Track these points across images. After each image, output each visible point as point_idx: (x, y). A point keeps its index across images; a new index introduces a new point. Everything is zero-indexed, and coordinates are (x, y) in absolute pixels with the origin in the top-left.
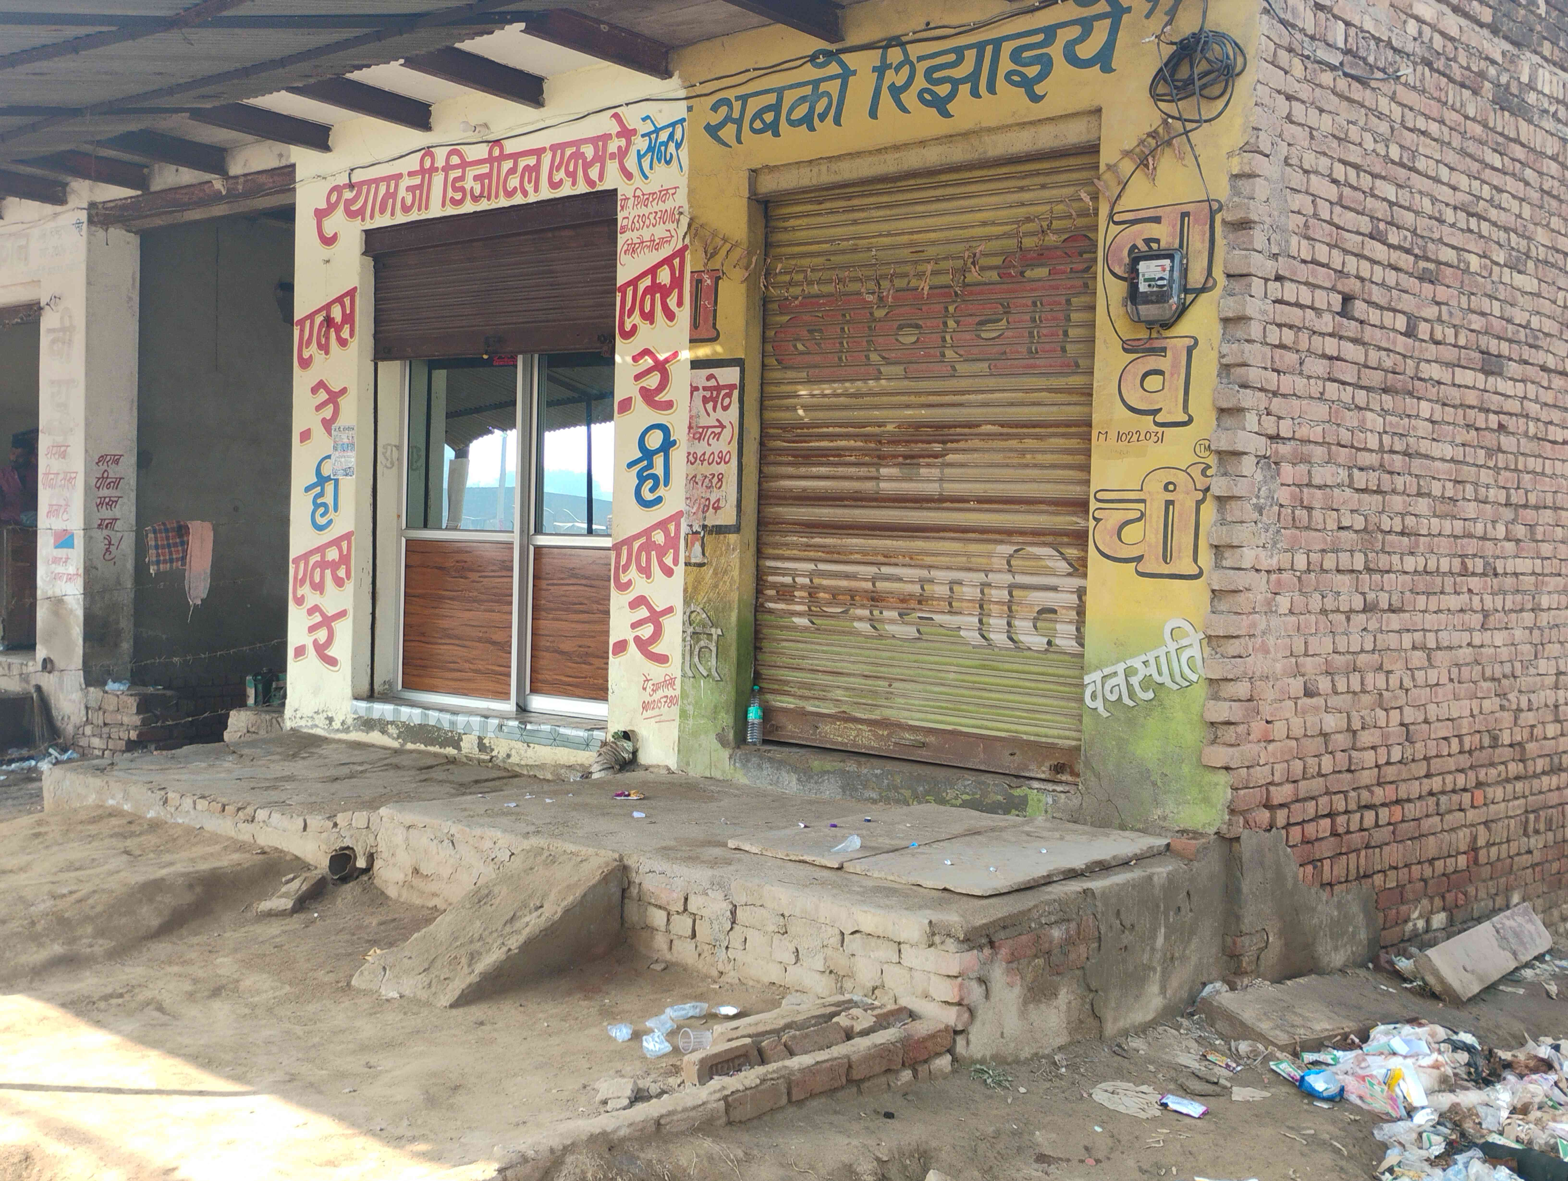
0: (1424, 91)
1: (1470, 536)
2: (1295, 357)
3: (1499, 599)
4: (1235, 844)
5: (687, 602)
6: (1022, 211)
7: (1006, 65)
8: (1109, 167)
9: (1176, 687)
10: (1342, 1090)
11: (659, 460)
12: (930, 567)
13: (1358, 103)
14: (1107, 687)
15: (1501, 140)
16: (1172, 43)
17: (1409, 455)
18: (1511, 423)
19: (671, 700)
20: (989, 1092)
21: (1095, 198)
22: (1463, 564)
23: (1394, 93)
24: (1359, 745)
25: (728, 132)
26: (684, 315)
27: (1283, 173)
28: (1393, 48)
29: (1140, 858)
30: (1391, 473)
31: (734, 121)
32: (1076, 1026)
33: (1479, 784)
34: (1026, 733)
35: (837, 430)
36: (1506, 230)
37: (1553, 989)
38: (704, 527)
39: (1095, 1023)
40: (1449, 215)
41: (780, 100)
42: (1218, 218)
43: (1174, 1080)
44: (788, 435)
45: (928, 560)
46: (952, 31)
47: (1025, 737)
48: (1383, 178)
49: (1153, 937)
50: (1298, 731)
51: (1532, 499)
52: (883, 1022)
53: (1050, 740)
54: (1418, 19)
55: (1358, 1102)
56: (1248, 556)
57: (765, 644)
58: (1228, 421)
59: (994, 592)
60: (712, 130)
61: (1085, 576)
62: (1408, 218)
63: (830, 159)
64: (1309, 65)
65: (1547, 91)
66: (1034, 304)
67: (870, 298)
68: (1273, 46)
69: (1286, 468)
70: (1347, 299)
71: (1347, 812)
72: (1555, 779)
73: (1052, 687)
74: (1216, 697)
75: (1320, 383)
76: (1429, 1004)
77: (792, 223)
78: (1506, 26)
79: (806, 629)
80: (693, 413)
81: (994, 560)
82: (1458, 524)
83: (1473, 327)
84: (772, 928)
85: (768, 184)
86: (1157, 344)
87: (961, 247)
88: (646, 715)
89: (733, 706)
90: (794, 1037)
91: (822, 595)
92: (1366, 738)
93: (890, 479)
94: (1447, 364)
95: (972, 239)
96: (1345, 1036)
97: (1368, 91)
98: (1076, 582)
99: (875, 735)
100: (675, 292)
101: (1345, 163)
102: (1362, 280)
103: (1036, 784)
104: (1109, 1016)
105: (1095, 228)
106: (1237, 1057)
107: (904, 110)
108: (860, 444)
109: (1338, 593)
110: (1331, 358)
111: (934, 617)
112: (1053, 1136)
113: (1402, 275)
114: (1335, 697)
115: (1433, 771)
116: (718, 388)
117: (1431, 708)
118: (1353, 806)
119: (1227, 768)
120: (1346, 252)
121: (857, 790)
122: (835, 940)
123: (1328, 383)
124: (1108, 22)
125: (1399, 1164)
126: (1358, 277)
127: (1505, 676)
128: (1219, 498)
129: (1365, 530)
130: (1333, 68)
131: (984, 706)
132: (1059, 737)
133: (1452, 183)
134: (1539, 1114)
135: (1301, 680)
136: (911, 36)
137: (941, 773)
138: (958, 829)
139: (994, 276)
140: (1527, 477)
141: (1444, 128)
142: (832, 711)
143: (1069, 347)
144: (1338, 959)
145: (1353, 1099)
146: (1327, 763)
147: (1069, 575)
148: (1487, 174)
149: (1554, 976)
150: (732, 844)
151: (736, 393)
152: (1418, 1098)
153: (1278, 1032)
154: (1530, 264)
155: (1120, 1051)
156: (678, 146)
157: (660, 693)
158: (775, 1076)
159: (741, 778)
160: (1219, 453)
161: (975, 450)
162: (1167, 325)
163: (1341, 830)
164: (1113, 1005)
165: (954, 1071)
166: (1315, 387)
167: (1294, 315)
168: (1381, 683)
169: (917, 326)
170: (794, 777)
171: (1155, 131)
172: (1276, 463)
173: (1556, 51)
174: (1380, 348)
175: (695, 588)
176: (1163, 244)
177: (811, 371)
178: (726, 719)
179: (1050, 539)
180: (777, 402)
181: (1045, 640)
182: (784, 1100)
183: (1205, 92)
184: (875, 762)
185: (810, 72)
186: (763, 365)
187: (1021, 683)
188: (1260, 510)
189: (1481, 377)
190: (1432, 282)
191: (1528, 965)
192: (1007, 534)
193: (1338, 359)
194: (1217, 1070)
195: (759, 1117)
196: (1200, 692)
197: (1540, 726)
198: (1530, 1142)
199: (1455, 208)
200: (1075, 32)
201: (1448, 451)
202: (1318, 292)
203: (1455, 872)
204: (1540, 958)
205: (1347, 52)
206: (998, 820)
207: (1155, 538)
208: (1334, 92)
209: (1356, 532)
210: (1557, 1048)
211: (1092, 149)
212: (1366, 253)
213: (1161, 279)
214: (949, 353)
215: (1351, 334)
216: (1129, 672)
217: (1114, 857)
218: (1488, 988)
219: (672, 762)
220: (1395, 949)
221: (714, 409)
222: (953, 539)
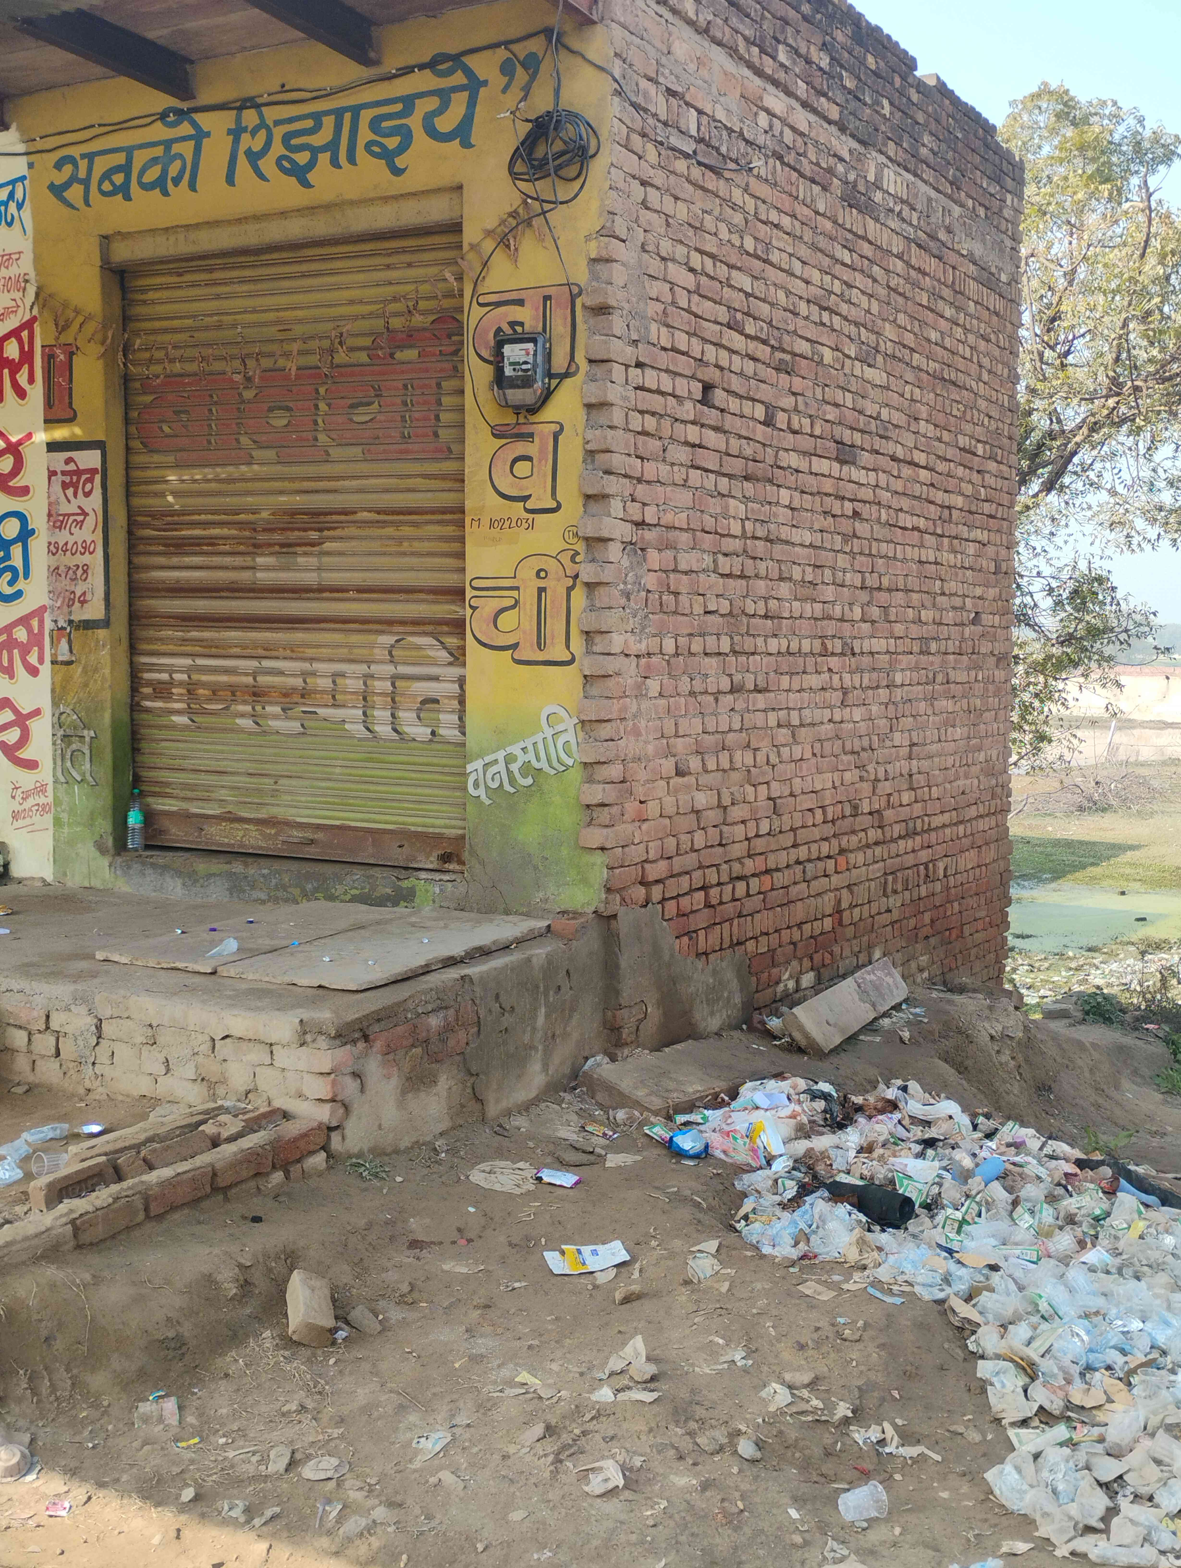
0: (776, 184)
1: (830, 618)
2: (658, 443)
3: (857, 678)
4: (613, 922)
5: (55, 703)
6: (390, 290)
7: (365, 135)
8: (472, 247)
9: (553, 772)
10: (707, 1146)
11: (16, 551)
12: (312, 660)
13: (712, 192)
14: (489, 776)
15: (850, 236)
16: (527, 121)
17: (771, 541)
18: (864, 510)
19: (43, 809)
20: (364, 1185)
21: (460, 278)
22: (823, 644)
23: (747, 185)
24: (729, 820)
25: (75, 193)
26: (36, 393)
27: (640, 260)
28: (745, 140)
29: (520, 941)
30: (755, 558)
31: (80, 181)
32: (458, 1111)
33: (842, 851)
34: (413, 825)
35: (210, 517)
36: (856, 324)
37: (906, 1035)
38: (71, 622)
39: (478, 1106)
40: (803, 309)
41: (129, 160)
42: (579, 302)
43: (551, 1154)
44: (156, 523)
45: (310, 652)
46: (309, 95)
47: (413, 828)
48: (739, 269)
49: (534, 1018)
50: (670, 810)
51: (885, 582)
52: (253, 1126)
53: (437, 831)
54: (768, 111)
55: (722, 1156)
56: (617, 642)
57: (143, 745)
58: (594, 507)
59: (377, 683)
60: (57, 191)
61: (464, 665)
62: (764, 309)
63: (187, 227)
64: (663, 152)
65: (892, 191)
66: (405, 387)
67: (237, 378)
68: (625, 130)
69: (653, 554)
70: (708, 388)
71: (719, 884)
72: (910, 842)
73: (437, 777)
74: (590, 780)
75: (683, 470)
76: (796, 1058)
77: (151, 295)
78: (852, 124)
79: (186, 728)
80: (52, 499)
81: (376, 651)
82: (818, 607)
83: (828, 417)
84: (140, 1039)
85: (122, 253)
86: (525, 429)
87: (330, 325)
88: (17, 824)
89: (110, 812)
90: (154, 1151)
91: (201, 691)
92: (736, 813)
93: (267, 569)
94: (804, 453)
95: (342, 318)
96: (716, 1096)
97: (722, 182)
98: (456, 671)
99: (262, 834)
100: (26, 368)
101: (702, 252)
102: (722, 369)
103: (423, 875)
104: (490, 1097)
105: (460, 310)
106: (614, 1125)
107: (262, 177)
108: (234, 532)
109: (706, 676)
110: (694, 446)
111: (319, 710)
112: (427, 1221)
113: (759, 365)
114: (706, 776)
115: (799, 841)
116: (78, 472)
117: (797, 782)
118: (725, 878)
119: (603, 849)
120: (705, 340)
121: (244, 891)
122: (206, 1048)
123: (691, 471)
124: (465, 94)
125: (754, 1211)
126: (717, 366)
127: (863, 749)
128: (587, 585)
129: (730, 614)
130: (687, 156)
131: (372, 799)
132: (446, 827)
133: (805, 276)
134: (881, 1151)
135: (672, 760)
136: (266, 98)
137: (328, 869)
138: (343, 924)
139: (363, 357)
140: (881, 561)
141: (796, 222)
142: (217, 812)
143: (441, 432)
144: (714, 1023)
145: (718, 1154)
146: (699, 840)
147: (450, 664)
148: (838, 269)
149: (909, 1023)
150: (100, 956)
151: (98, 478)
152: (776, 1146)
153: (653, 1098)
154: (880, 358)
155: (501, 1131)
156: (20, 206)
157: (31, 801)
158: (130, 1193)
159: (123, 886)
160: (587, 539)
161: (352, 538)
162: (533, 410)
163: (714, 902)
164: (495, 1087)
165: (330, 1168)
166: (679, 475)
167: (656, 402)
168: (749, 760)
169: (288, 409)
170: (179, 882)
171: (515, 211)
172: (642, 550)
173: (900, 152)
174: (740, 437)
175: (63, 688)
176: (527, 328)
177: (179, 455)
178: (105, 826)
179: (429, 628)
180: (143, 488)
181: (429, 730)
182: (141, 1216)
183: (562, 173)
184: (263, 862)
185: (159, 132)
186: (128, 449)
187: (406, 774)
188: (628, 595)
189: (836, 466)
190: (788, 373)
191: (886, 1015)
192: (388, 623)
193: (700, 446)
194: (594, 1139)
195: (113, 1237)
196: (576, 775)
197: (896, 794)
198: (872, 1178)
199: (808, 301)
200: (433, 103)
201: (808, 538)
202: (678, 380)
203: (822, 934)
204: (897, 1007)
205: (700, 141)
206: (385, 912)
207: (529, 625)
208: (689, 181)
209: (722, 615)
210: (904, 1089)
211: (455, 228)
212: (724, 342)
213: (526, 363)
214: (322, 438)
215: (712, 423)
216: (509, 759)
217: (494, 942)
218: (849, 1038)
219: (47, 873)
220: (768, 1010)
221: (75, 495)
222: (334, 630)
